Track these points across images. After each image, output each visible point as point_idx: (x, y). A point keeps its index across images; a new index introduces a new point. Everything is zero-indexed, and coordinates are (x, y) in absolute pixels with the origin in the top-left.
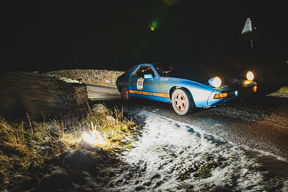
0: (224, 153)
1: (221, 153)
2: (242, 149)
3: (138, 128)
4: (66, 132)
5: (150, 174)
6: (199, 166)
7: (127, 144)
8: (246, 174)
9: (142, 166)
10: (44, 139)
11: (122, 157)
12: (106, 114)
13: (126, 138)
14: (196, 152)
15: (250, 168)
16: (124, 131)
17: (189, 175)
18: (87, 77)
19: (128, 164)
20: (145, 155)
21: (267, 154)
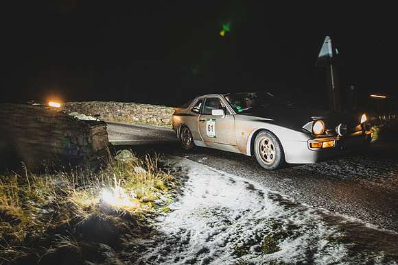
0: (296, 219)
1: (291, 219)
2: (319, 213)
3: (178, 184)
4: (78, 189)
5: (195, 248)
6: (263, 236)
7: (163, 206)
8: (326, 247)
9: (184, 236)
10: (46, 199)
11: (156, 224)
12: (134, 164)
13: (162, 197)
14: (258, 217)
15: (331, 239)
16: (159, 188)
17: (248, 249)
18: (107, 113)
19: (164, 234)
20: (188, 221)
21: (353, 219)
